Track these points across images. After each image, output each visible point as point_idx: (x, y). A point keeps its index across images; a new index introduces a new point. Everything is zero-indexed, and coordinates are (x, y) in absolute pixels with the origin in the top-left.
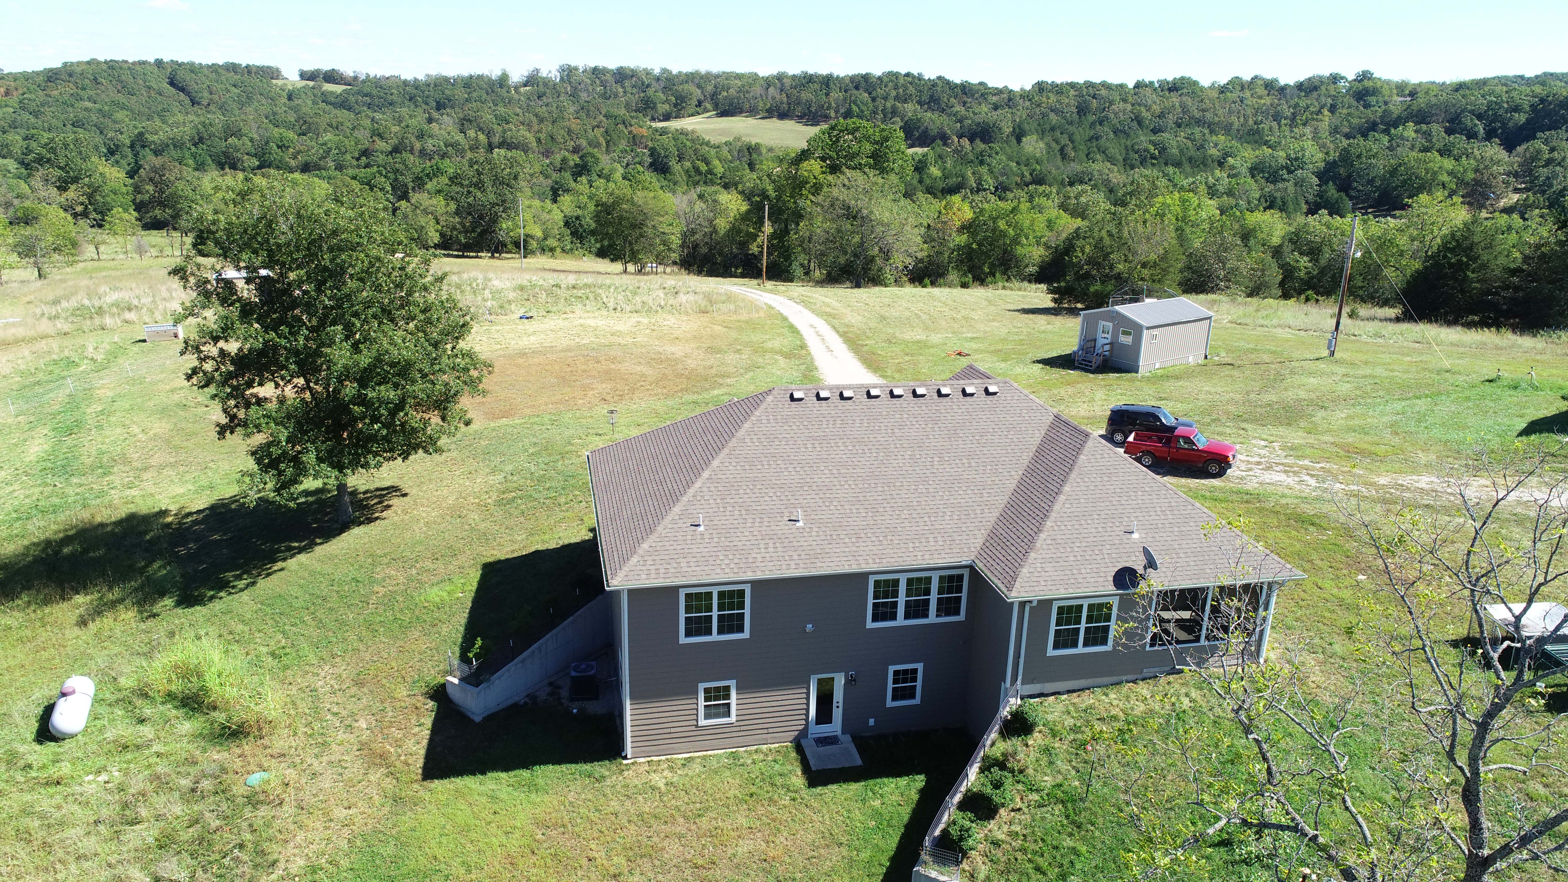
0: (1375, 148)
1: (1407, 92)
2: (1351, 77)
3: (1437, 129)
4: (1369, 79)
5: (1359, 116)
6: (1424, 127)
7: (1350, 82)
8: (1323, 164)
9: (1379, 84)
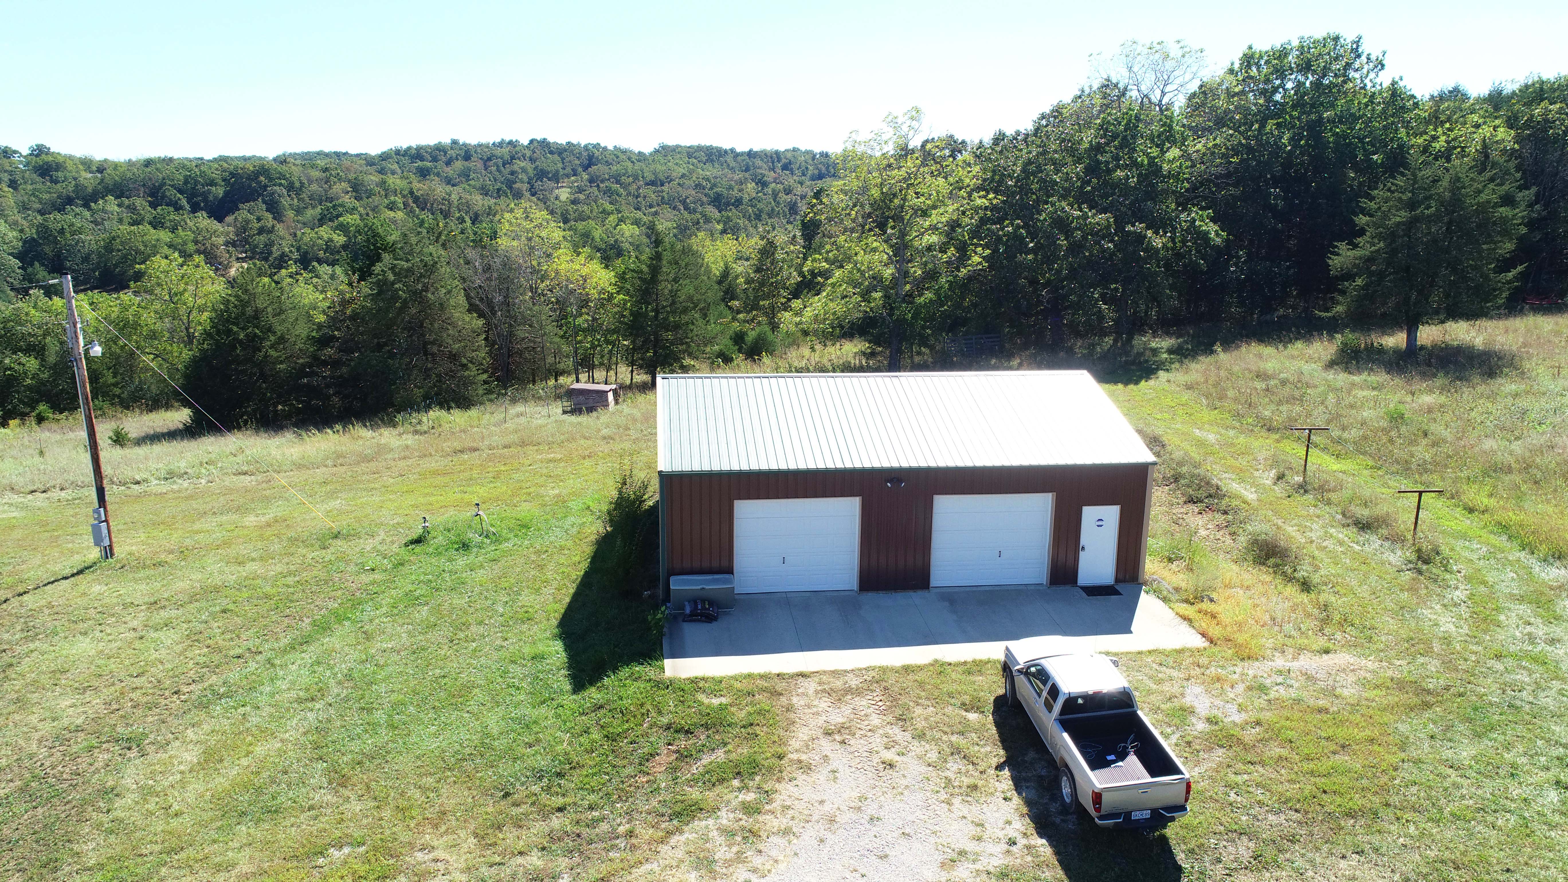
0: (78, 223)
1: (94, 168)
2: (25, 151)
3: (140, 202)
4: (47, 154)
5: (48, 192)
6: (126, 202)
7: (25, 157)
8: (20, 244)
9: (61, 160)
